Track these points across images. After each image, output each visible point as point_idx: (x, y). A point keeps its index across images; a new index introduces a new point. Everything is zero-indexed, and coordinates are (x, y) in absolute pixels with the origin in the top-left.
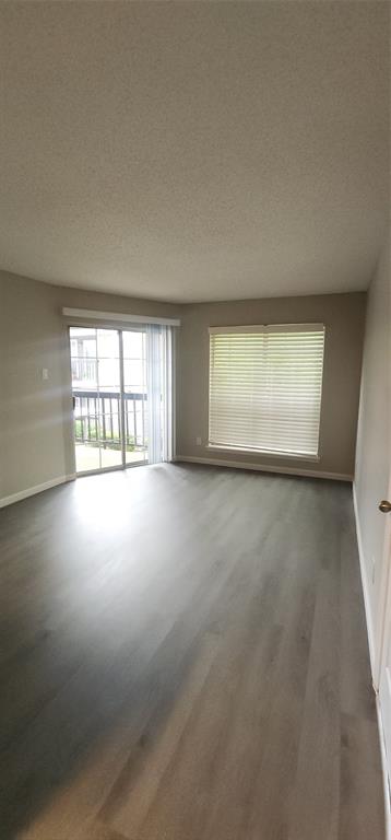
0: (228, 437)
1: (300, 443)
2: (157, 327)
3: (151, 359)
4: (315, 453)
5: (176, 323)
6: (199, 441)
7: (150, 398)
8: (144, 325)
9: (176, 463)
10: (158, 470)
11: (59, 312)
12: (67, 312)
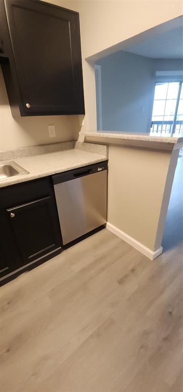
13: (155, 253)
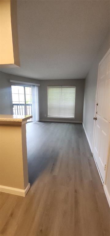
0: (52, 114)
1: (70, 115)
2: (34, 86)
3: (33, 95)
4: (74, 117)
5: (39, 85)
6: (45, 116)
7: (33, 105)
8: (31, 85)
9: (40, 121)
10: (35, 123)
11: (9, 81)
12: (11, 81)
13: (26, 190)
